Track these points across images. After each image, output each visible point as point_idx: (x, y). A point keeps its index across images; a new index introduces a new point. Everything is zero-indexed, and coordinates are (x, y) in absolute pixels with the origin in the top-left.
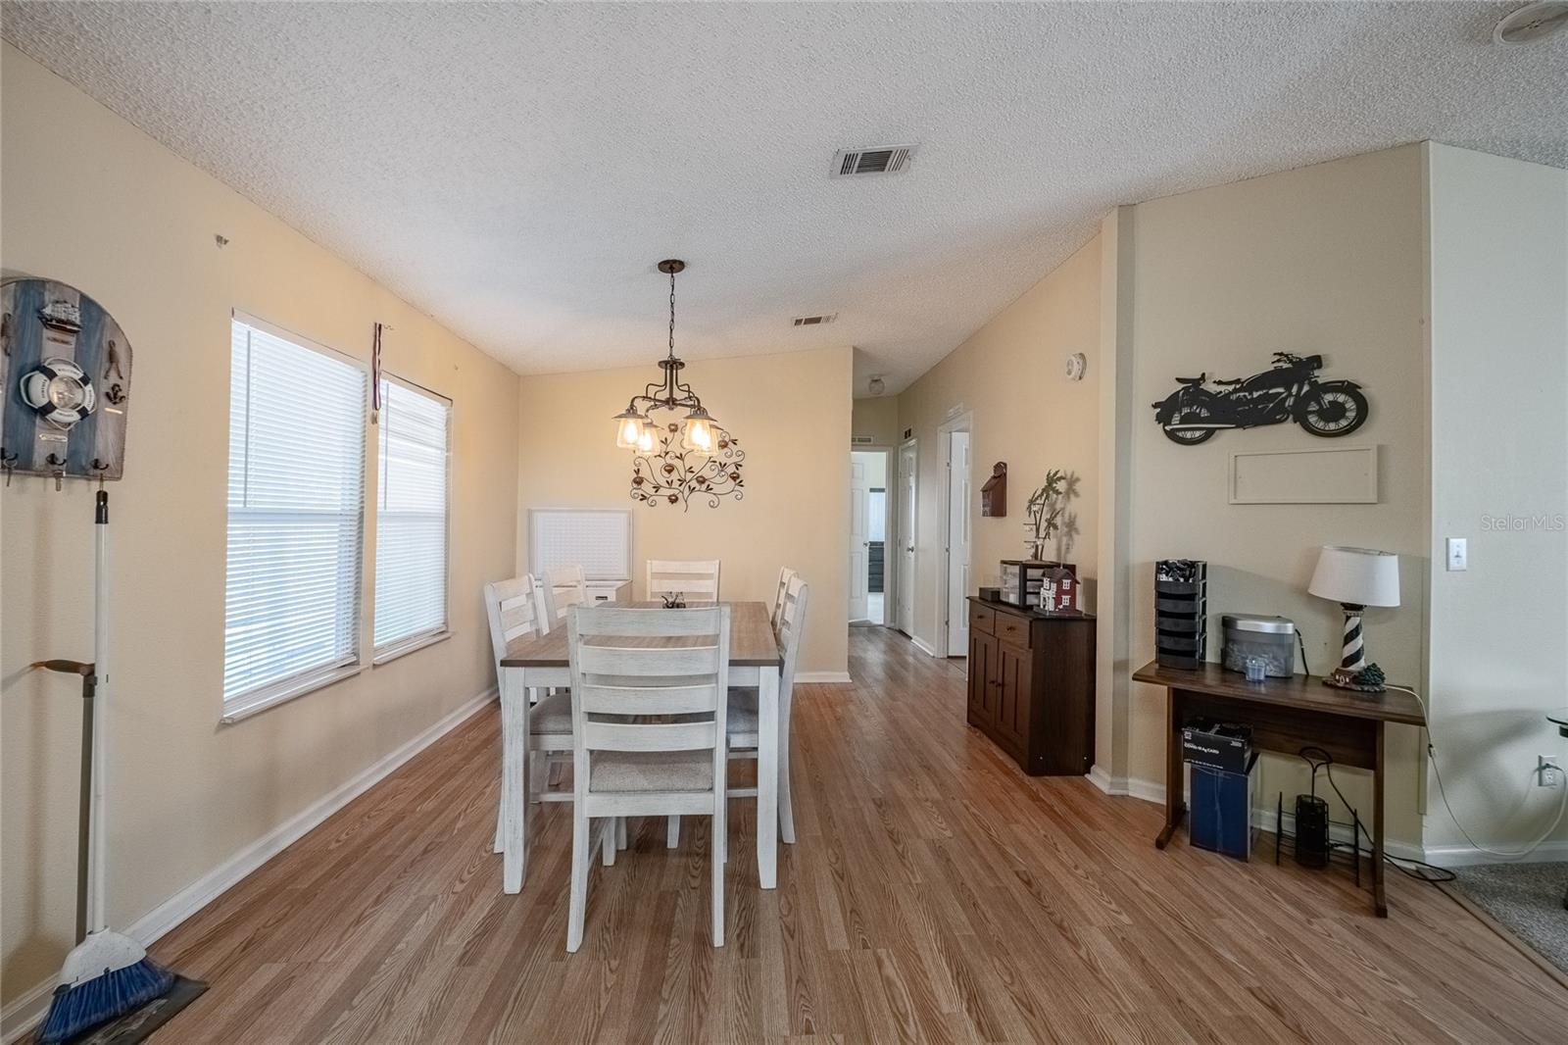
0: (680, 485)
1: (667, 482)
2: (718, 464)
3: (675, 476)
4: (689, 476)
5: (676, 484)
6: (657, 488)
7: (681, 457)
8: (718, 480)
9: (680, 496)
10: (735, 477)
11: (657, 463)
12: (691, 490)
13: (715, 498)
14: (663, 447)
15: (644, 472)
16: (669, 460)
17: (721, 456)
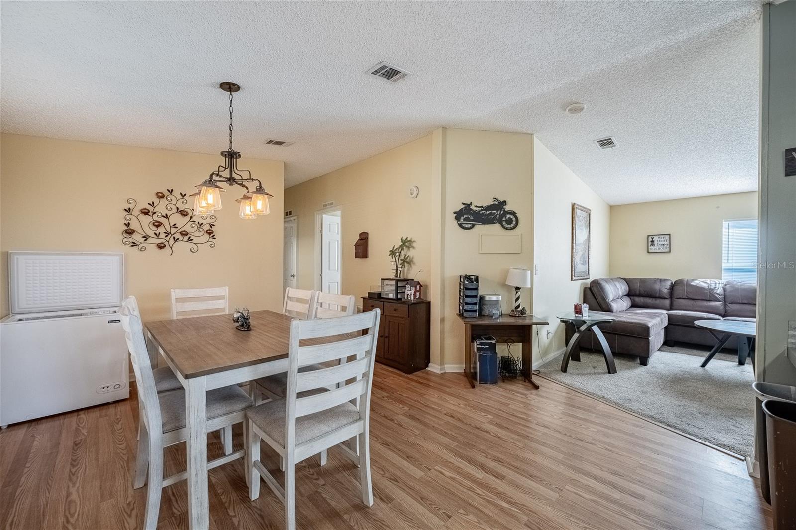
0: (166, 236)
1: (155, 234)
2: (196, 223)
3: (161, 230)
4: (173, 230)
5: (163, 235)
6: (146, 238)
7: (166, 217)
8: (197, 234)
9: (166, 243)
10: (210, 233)
11: (146, 220)
12: (176, 240)
13: (194, 246)
14: (151, 208)
15: (134, 225)
16: (157, 218)
17: (198, 218)
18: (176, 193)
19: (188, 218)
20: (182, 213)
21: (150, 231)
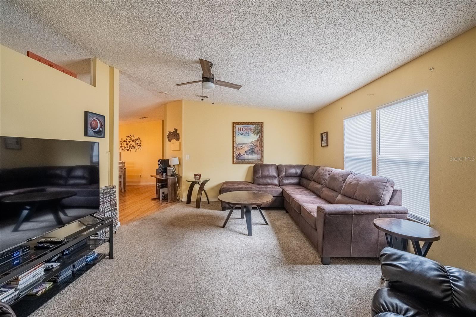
3: (128, 146)
4: (131, 146)
5: (129, 147)
6: (125, 148)
7: (130, 142)
8: (136, 146)
9: (129, 149)
10: (140, 146)
11: (125, 143)
12: (132, 148)
13: (136, 150)
14: (126, 140)
15: (123, 145)
16: (127, 143)
17: (137, 142)
18: (132, 136)
19: (134, 142)
20: (133, 141)
21: (126, 146)
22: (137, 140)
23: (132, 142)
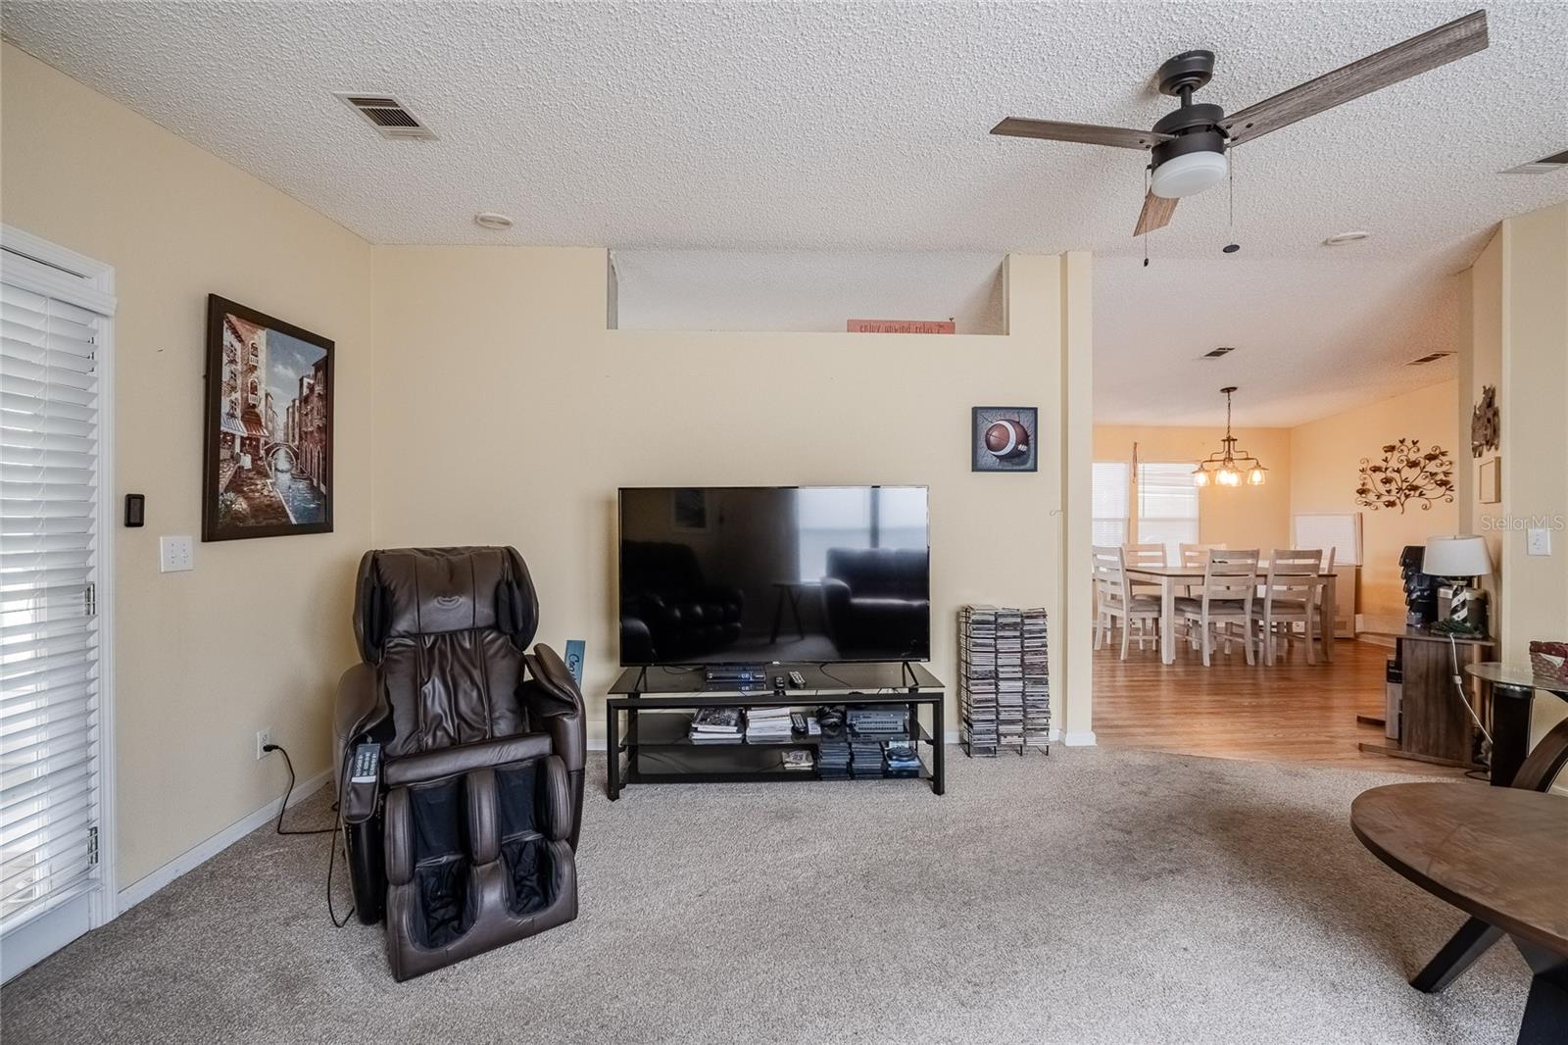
0: (1398, 493)
1: (1387, 491)
3: (1393, 487)
4: (1405, 485)
5: (1394, 492)
6: (1379, 497)
7: (1398, 471)
8: (1429, 487)
9: (1397, 501)
10: (1443, 483)
11: (1379, 477)
12: (1407, 496)
13: (1426, 502)
14: (1383, 465)
15: (1369, 486)
16: (1389, 474)
17: (1432, 467)
18: (1408, 443)
19: (1419, 469)
20: (1413, 464)
21: (1382, 489)
22: (1431, 458)
23: (1408, 473)
